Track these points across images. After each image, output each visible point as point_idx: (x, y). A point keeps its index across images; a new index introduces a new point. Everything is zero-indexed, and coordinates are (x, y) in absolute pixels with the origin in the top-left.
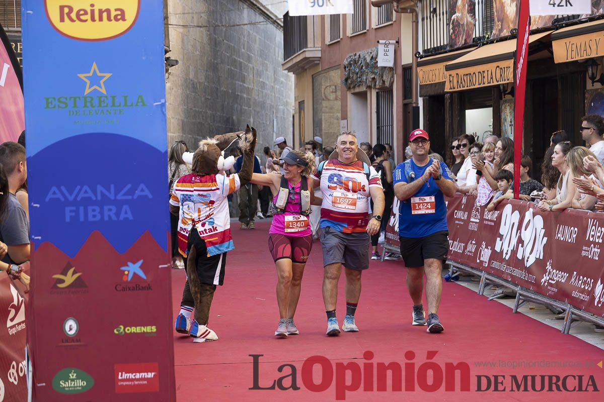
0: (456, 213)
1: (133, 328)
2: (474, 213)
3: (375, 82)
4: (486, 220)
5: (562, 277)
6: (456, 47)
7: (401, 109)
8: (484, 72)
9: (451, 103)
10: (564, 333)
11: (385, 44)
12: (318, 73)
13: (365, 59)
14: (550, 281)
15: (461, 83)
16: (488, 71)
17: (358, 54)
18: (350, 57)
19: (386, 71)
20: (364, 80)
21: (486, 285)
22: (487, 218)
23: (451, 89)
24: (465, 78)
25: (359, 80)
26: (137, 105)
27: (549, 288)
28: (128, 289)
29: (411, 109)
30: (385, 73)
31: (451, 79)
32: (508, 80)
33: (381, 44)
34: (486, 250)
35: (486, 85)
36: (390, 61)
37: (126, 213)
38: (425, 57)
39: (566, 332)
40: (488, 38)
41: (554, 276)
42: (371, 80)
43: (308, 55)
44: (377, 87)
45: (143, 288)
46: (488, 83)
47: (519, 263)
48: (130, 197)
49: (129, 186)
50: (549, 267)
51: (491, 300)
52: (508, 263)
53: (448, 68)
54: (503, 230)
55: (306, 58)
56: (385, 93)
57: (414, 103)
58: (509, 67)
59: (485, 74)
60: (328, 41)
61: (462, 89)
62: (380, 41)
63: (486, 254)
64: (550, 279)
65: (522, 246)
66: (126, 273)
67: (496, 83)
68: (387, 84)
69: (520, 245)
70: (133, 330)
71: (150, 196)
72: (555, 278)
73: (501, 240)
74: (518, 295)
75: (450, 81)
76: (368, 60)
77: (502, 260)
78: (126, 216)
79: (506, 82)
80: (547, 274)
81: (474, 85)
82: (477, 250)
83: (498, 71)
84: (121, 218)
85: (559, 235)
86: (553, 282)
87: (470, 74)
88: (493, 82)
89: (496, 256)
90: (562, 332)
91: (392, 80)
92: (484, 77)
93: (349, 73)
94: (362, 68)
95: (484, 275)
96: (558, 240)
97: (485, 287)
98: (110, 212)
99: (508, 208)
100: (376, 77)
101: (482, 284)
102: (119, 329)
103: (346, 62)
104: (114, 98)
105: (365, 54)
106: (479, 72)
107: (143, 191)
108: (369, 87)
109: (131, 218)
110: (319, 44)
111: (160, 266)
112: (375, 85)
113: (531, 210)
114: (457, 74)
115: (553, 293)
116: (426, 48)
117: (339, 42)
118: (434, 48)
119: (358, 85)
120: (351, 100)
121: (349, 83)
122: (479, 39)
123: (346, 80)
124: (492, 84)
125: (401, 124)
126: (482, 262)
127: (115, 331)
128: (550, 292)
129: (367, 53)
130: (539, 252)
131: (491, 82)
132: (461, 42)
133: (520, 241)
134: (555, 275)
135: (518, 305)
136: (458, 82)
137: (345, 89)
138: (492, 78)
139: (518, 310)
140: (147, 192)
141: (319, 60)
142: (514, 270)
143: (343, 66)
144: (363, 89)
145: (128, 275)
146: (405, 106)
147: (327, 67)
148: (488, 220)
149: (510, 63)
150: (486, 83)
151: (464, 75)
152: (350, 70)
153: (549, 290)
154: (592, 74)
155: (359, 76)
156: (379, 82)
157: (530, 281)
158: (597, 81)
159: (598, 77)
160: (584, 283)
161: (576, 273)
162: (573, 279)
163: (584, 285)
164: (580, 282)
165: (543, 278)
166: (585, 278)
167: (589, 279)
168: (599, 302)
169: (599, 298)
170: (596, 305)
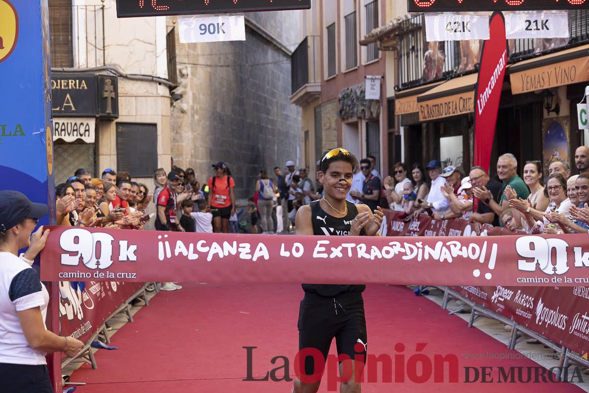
0: (427, 232)
2: (441, 232)
3: (365, 114)
5: (508, 295)
6: (428, 81)
7: (386, 138)
8: (449, 103)
9: (427, 132)
10: (510, 348)
11: (372, 79)
12: (320, 106)
13: (356, 93)
14: (500, 299)
15: (431, 113)
16: (453, 102)
17: (350, 89)
18: (344, 91)
19: (374, 104)
20: (356, 112)
21: (449, 300)
23: (423, 118)
24: (434, 109)
25: (351, 111)
26: (15, 135)
27: (498, 305)
29: (394, 138)
30: (372, 106)
31: (423, 109)
32: (470, 110)
33: (369, 79)
35: (452, 115)
36: (376, 94)
38: (403, 90)
39: (511, 348)
40: (456, 72)
41: (502, 294)
42: (360, 111)
43: (309, 90)
44: (367, 118)
51: (452, 314)
53: (420, 100)
55: (307, 93)
56: (373, 123)
57: (397, 132)
58: (471, 98)
59: (451, 105)
60: (326, 77)
61: (432, 118)
62: (368, 77)
64: (499, 296)
67: (459, 113)
68: (374, 115)
72: (504, 296)
74: (473, 310)
75: (422, 112)
76: (358, 93)
79: (468, 112)
80: (497, 291)
81: (442, 115)
83: (461, 101)
86: (502, 300)
87: (438, 105)
88: (457, 112)
90: (508, 347)
91: (378, 112)
92: (450, 108)
93: (343, 106)
94: (353, 101)
95: (447, 291)
97: (448, 301)
99: (468, 228)
100: (365, 109)
101: (445, 299)
103: (340, 96)
105: (355, 88)
106: (446, 103)
108: (360, 118)
110: (319, 80)
112: (365, 116)
113: (486, 231)
114: (427, 105)
115: (501, 310)
116: (403, 82)
117: (335, 78)
118: (411, 82)
119: (350, 116)
120: (345, 129)
121: (343, 115)
122: (448, 73)
123: (341, 111)
124: (456, 114)
125: (386, 151)
128: (499, 309)
129: (358, 87)
132: (433, 76)
135: (473, 320)
136: (428, 112)
137: (340, 120)
138: (456, 108)
139: (473, 325)
141: (319, 95)
142: (470, 288)
143: (338, 100)
144: (355, 119)
146: (390, 135)
147: (325, 100)
149: (472, 94)
150: (451, 113)
151: (433, 106)
152: (343, 102)
153: (498, 307)
154: (548, 104)
155: (351, 108)
156: (368, 114)
157: (482, 297)
158: (553, 111)
159: (553, 107)
160: (526, 301)
161: (519, 291)
162: (517, 297)
163: (526, 302)
164: (523, 300)
165: (493, 295)
166: (528, 297)
167: (530, 298)
168: (540, 320)
169: (540, 316)
170: (537, 323)
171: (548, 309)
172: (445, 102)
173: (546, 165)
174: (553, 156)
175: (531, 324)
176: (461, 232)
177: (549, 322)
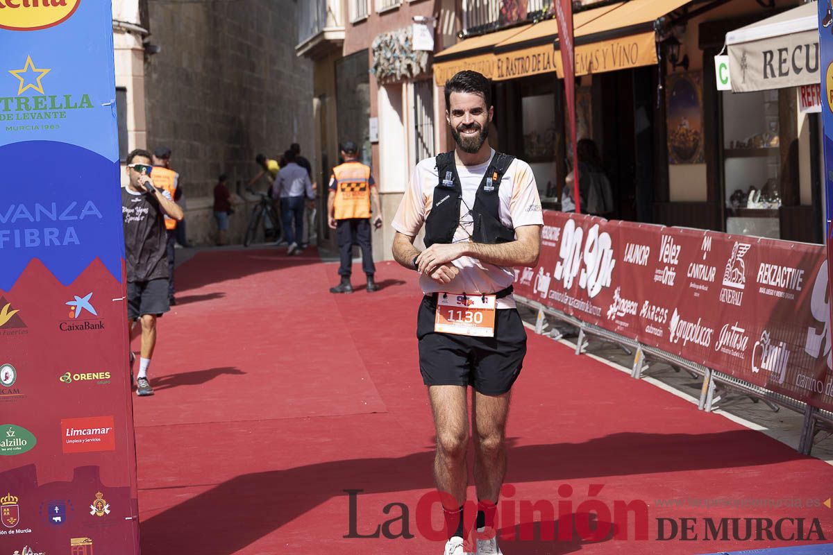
1: (82, 375)
3: (412, 70)
4: (546, 240)
5: (632, 308)
6: (508, 24)
8: (539, 55)
11: (422, 21)
13: (398, 41)
14: (619, 314)
15: (512, 69)
16: (544, 54)
17: (389, 35)
18: (380, 38)
19: (425, 56)
20: (398, 68)
22: (548, 238)
23: (499, 77)
24: (517, 64)
25: (391, 67)
26: (81, 107)
27: (617, 322)
28: (75, 328)
30: (422, 59)
31: (500, 64)
33: (417, 21)
34: (544, 277)
35: (542, 71)
36: (428, 43)
37: (71, 236)
39: (637, 376)
40: (546, 12)
42: (405, 67)
43: (328, 36)
44: (414, 77)
45: (93, 327)
46: (544, 69)
47: (581, 293)
48: (76, 218)
49: (74, 204)
50: (617, 296)
52: (570, 292)
53: (497, 51)
54: (565, 252)
55: (324, 42)
56: (423, 83)
59: (541, 58)
60: (353, 19)
61: (512, 77)
62: (416, 18)
63: (544, 283)
64: (618, 311)
65: (586, 272)
66: (73, 308)
67: (553, 69)
68: (426, 73)
69: (583, 270)
70: (83, 377)
71: (100, 216)
72: (624, 310)
73: (561, 265)
74: (581, 332)
75: (499, 68)
76: (402, 41)
77: (563, 290)
78: (71, 240)
80: (615, 304)
81: (527, 72)
82: (534, 277)
84: (65, 243)
85: (629, 256)
86: (622, 315)
87: (523, 58)
88: (550, 68)
89: (556, 285)
90: (633, 376)
92: (539, 62)
93: (379, 59)
94: (394, 52)
95: (542, 309)
96: (628, 263)
98: (51, 236)
99: (570, 224)
100: (412, 63)
101: (540, 320)
102: (65, 376)
103: (375, 45)
104: (53, 98)
105: (398, 34)
106: (534, 56)
107: (91, 209)
108: (404, 76)
109: (77, 242)
110: (342, 23)
111: (114, 300)
112: (412, 75)
113: (596, 227)
114: (507, 58)
115: (621, 329)
116: (471, 26)
117: (366, 19)
118: (482, 26)
120: (382, 92)
121: (379, 72)
122: (535, 13)
123: (376, 67)
124: (548, 70)
126: (539, 293)
127: (61, 379)
128: (618, 327)
129: (401, 33)
130: (606, 279)
131: (548, 67)
132: (514, 18)
133: (583, 266)
134: (623, 306)
135: (582, 345)
136: (508, 68)
137: (375, 79)
138: (548, 63)
140: (96, 211)
141: (342, 43)
142: (576, 302)
143: (371, 51)
144: (396, 78)
145: (75, 311)
147: (352, 51)
148: (549, 241)
150: (542, 68)
151: (516, 59)
152: (380, 54)
153: (618, 325)
154: (673, 55)
155: (391, 61)
156: (416, 70)
157: (594, 314)
158: (679, 65)
159: (680, 60)
160: (658, 314)
161: (647, 302)
162: (644, 311)
163: (658, 316)
164: (653, 313)
165: (609, 309)
166: (658, 309)
167: (663, 310)
168: (675, 337)
169: (675, 332)
170: (671, 341)
171: (685, 323)
172: (533, 54)
173: (671, 138)
174: (681, 125)
175: (663, 342)
176: (559, 229)
177: (687, 339)
